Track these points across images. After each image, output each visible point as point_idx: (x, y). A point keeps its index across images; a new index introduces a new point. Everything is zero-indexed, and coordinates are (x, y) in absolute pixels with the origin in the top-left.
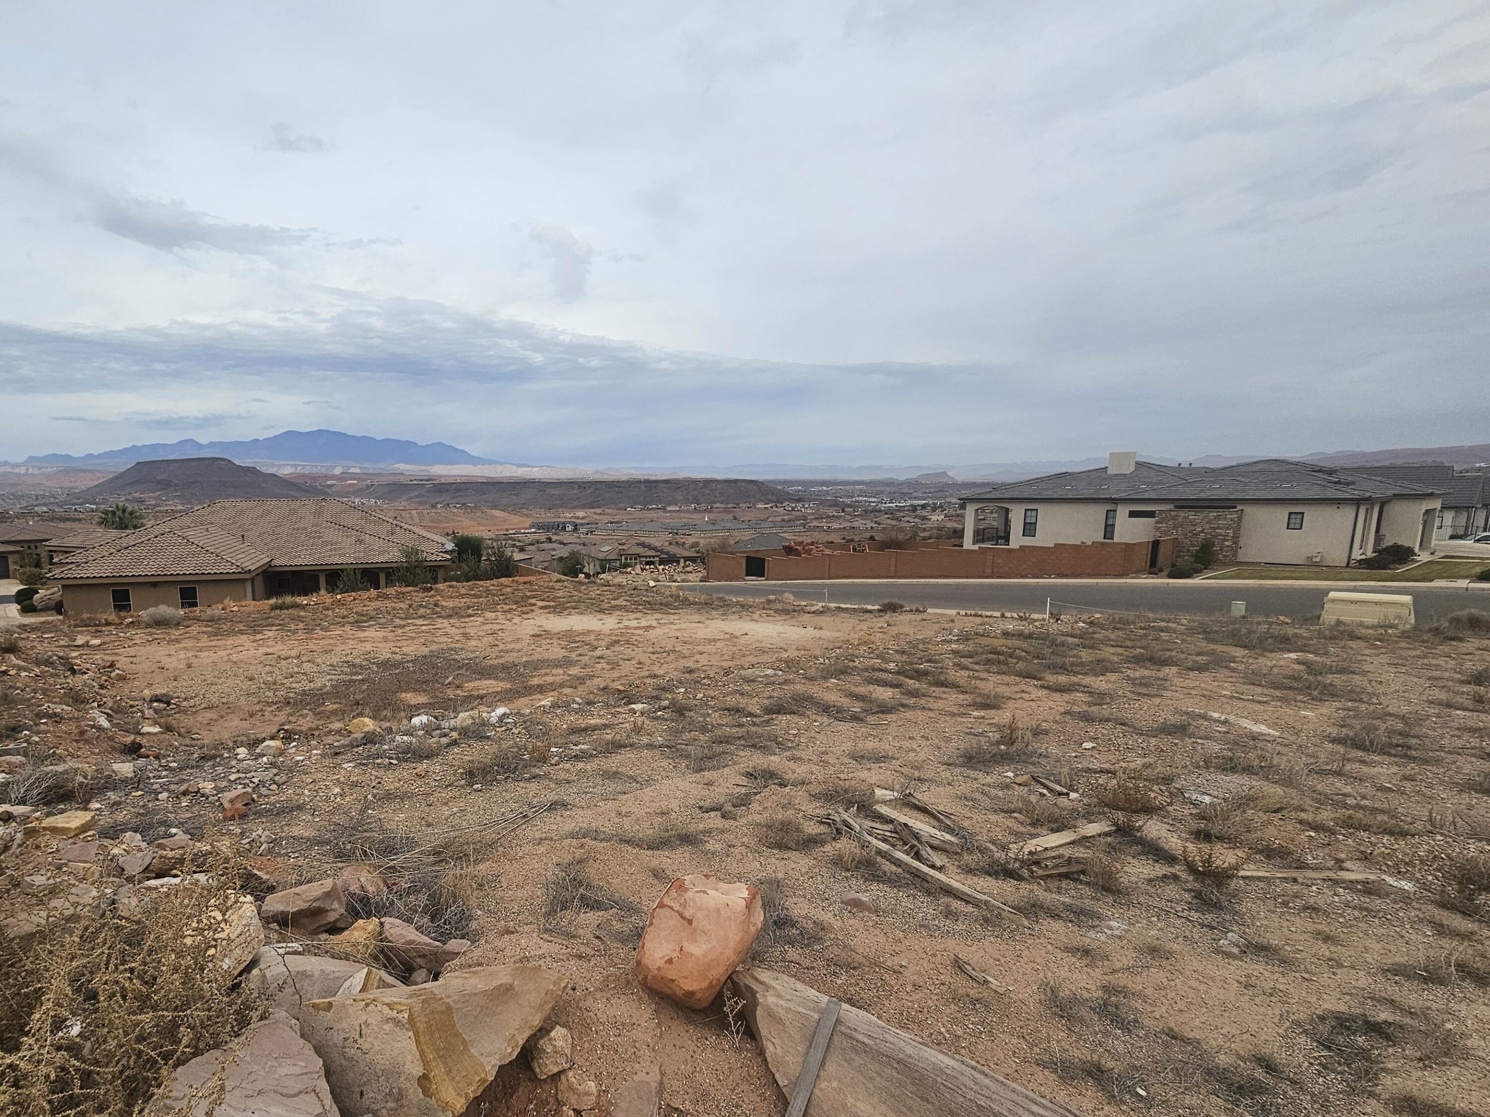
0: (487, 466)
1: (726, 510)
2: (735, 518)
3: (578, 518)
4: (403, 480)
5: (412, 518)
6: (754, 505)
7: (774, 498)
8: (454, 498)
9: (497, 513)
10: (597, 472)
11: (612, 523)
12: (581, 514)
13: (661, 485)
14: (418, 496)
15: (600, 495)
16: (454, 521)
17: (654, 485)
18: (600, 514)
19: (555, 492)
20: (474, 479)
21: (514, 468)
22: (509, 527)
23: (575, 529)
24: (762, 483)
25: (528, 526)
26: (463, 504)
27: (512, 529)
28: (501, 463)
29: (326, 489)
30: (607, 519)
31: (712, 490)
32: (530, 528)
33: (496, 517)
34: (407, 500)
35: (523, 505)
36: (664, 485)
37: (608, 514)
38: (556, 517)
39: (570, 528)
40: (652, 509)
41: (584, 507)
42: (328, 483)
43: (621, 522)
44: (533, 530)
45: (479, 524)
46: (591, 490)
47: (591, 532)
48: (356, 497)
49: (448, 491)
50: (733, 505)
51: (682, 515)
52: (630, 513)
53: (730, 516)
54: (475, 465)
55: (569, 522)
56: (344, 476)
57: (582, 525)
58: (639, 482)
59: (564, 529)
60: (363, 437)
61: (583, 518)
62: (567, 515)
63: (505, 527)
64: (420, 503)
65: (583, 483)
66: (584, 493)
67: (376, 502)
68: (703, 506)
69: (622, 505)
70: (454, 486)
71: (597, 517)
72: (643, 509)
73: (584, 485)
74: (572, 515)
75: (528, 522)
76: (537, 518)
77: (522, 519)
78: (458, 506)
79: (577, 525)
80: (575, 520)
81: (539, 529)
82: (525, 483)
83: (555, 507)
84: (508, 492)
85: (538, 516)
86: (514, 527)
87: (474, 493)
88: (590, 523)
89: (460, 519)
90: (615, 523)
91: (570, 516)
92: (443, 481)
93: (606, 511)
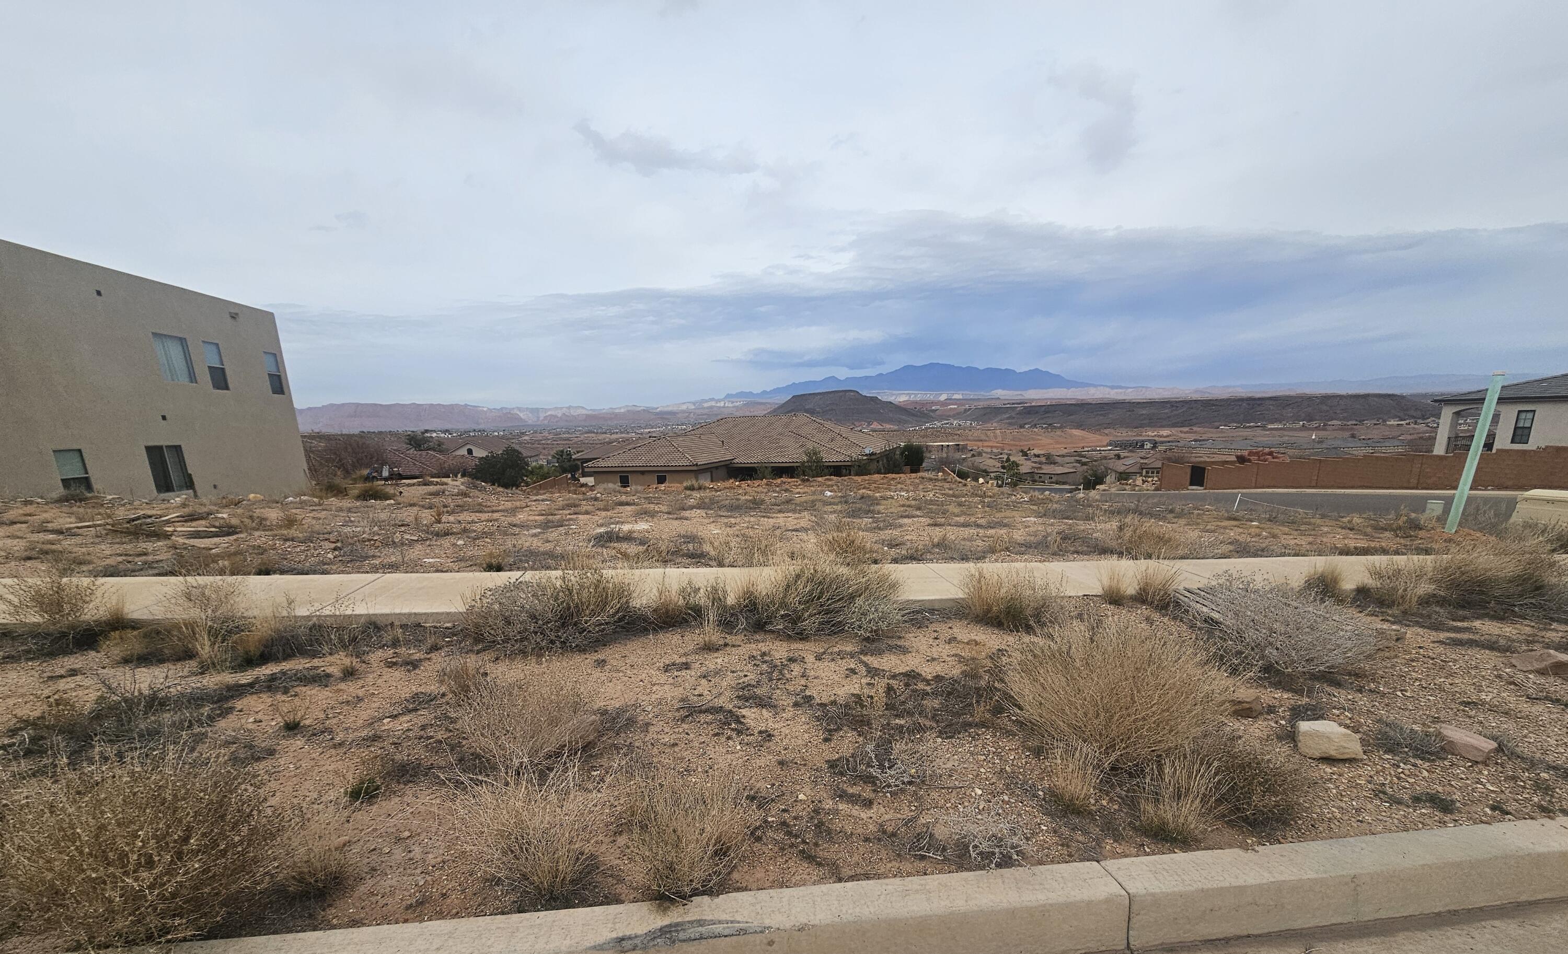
0: (1080, 389)
1: (1342, 428)
2: (1353, 436)
3: (1161, 436)
4: (998, 404)
5: (996, 437)
6: (1385, 421)
7: (1419, 413)
8: (1042, 419)
9: (1077, 432)
10: (1196, 391)
11: (1195, 441)
12: (1165, 432)
13: (1267, 402)
14: (1008, 418)
15: (1193, 414)
16: (1034, 439)
17: (1259, 402)
18: (1187, 432)
19: (1144, 412)
20: (1064, 402)
21: (1108, 390)
22: (1086, 445)
23: (1154, 447)
24: (1402, 397)
25: (1105, 443)
26: (1050, 424)
27: (1087, 447)
28: (1095, 386)
29: (932, 414)
30: (1193, 436)
31: (1331, 407)
32: (1107, 446)
33: (1073, 435)
34: (998, 422)
35: (1109, 425)
36: (1271, 402)
37: (1195, 432)
38: (1138, 435)
39: (1148, 446)
40: (1249, 427)
41: (1174, 425)
42: (933, 408)
43: (1207, 440)
44: (1111, 448)
45: (1057, 443)
46: (1186, 408)
47: (1171, 450)
48: (955, 420)
49: (1037, 412)
50: (1354, 422)
51: (1286, 433)
52: (1222, 431)
53: (1347, 434)
54: (1069, 388)
55: (1149, 441)
56: (948, 401)
57: (1162, 442)
58: (1242, 400)
59: (1142, 446)
60: (968, 368)
61: (1168, 436)
62: (1150, 433)
63: (1082, 445)
64: (1010, 424)
65: (1177, 402)
66: (1175, 412)
67: (971, 424)
68: (1315, 424)
69: (1217, 424)
70: (1043, 409)
71: (1183, 435)
72: (1239, 427)
73: (1178, 405)
74: (1156, 433)
75: (1106, 440)
76: (1117, 436)
77: (1100, 437)
78: (1044, 426)
79: (1156, 443)
80: (1156, 439)
81: (1116, 447)
82: (1114, 403)
83: (1142, 426)
84: (1095, 413)
85: (1119, 434)
86: (1091, 444)
87: (1061, 414)
88: (1172, 442)
89: (1040, 438)
90: (1200, 441)
91: (1153, 434)
92: (1033, 404)
93: (1195, 429)
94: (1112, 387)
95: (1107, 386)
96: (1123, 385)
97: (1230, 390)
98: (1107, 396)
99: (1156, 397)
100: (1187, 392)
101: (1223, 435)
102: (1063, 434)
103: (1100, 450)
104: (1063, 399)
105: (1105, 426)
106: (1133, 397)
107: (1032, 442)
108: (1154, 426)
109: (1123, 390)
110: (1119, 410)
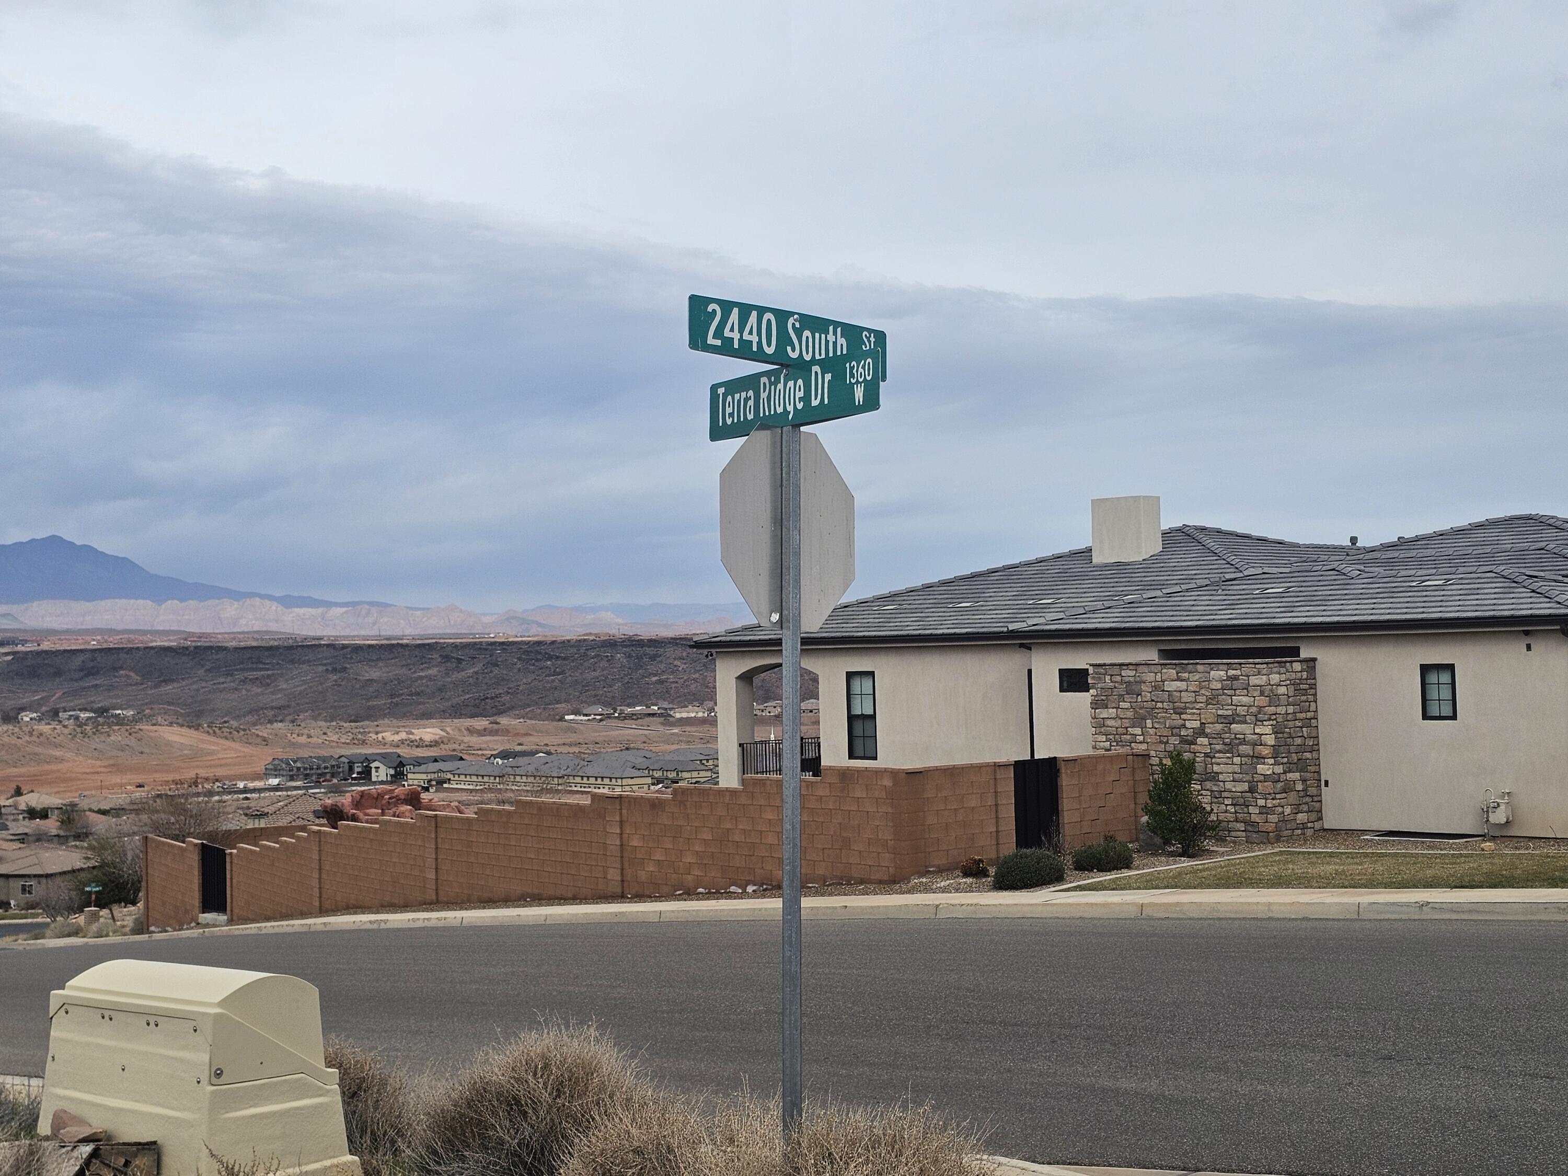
0: (192, 603)
3: (419, 744)
8: (78, 692)
9: (176, 735)
10: (510, 618)
12: (428, 732)
13: (671, 651)
15: (500, 681)
16: (36, 758)
18: (483, 732)
19: (375, 674)
20: (139, 641)
21: (274, 606)
22: (197, 773)
23: (399, 776)
25: (260, 768)
26: (102, 711)
27: (200, 781)
28: (237, 596)
30: (499, 744)
33: (169, 744)
37: (507, 732)
38: (355, 742)
39: (381, 773)
40: (632, 716)
41: (456, 712)
43: (533, 753)
44: (274, 782)
45: (117, 768)
46: (478, 667)
47: (440, 782)
49: (58, 673)
52: (572, 728)
54: (159, 600)
55: (383, 757)
57: (418, 762)
59: (366, 774)
61: (435, 744)
62: (389, 736)
63: (188, 776)
65: (455, 646)
66: (456, 676)
69: (558, 708)
70: (78, 661)
71: (474, 740)
72: (609, 717)
73: (459, 654)
74: (403, 735)
75: (263, 757)
76: (294, 745)
77: (248, 750)
78: (84, 715)
79: (401, 764)
80: (404, 752)
81: (292, 778)
82: (291, 648)
83: (371, 714)
84: (240, 676)
85: (303, 739)
86: (220, 772)
87: (136, 678)
88: (444, 759)
89: (57, 753)
90: (515, 755)
91: (397, 738)
92: (46, 646)
93: (504, 721)
94: (288, 602)
95: (271, 598)
96: (317, 595)
97: (589, 617)
98: (273, 627)
99: (408, 631)
100: (487, 620)
101: (573, 738)
102: (133, 742)
103: (245, 790)
104: (144, 632)
105: (270, 713)
106: (347, 632)
107: (33, 769)
108: (404, 716)
109: (320, 610)
110: (305, 667)
